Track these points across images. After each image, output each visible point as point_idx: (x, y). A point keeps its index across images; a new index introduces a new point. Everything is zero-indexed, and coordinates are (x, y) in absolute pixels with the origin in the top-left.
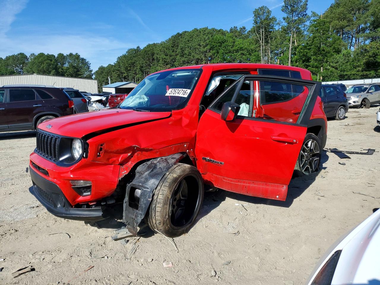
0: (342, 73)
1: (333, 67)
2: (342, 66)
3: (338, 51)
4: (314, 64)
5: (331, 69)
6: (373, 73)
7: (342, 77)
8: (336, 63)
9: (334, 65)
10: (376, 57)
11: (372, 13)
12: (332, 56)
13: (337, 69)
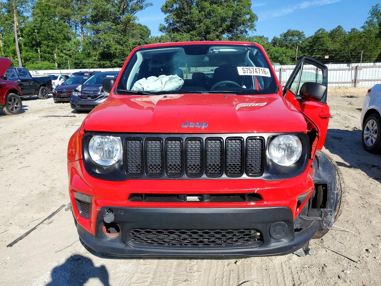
0: (77, 61)
1: (67, 55)
2: (75, 54)
3: (69, 39)
4: (46, 50)
5: (65, 56)
6: (108, 63)
7: (78, 66)
8: (68, 51)
9: (68, 52)
10: (110, 48)
11: (95, 6)
12: (63, 43)
13: (70, 56)
